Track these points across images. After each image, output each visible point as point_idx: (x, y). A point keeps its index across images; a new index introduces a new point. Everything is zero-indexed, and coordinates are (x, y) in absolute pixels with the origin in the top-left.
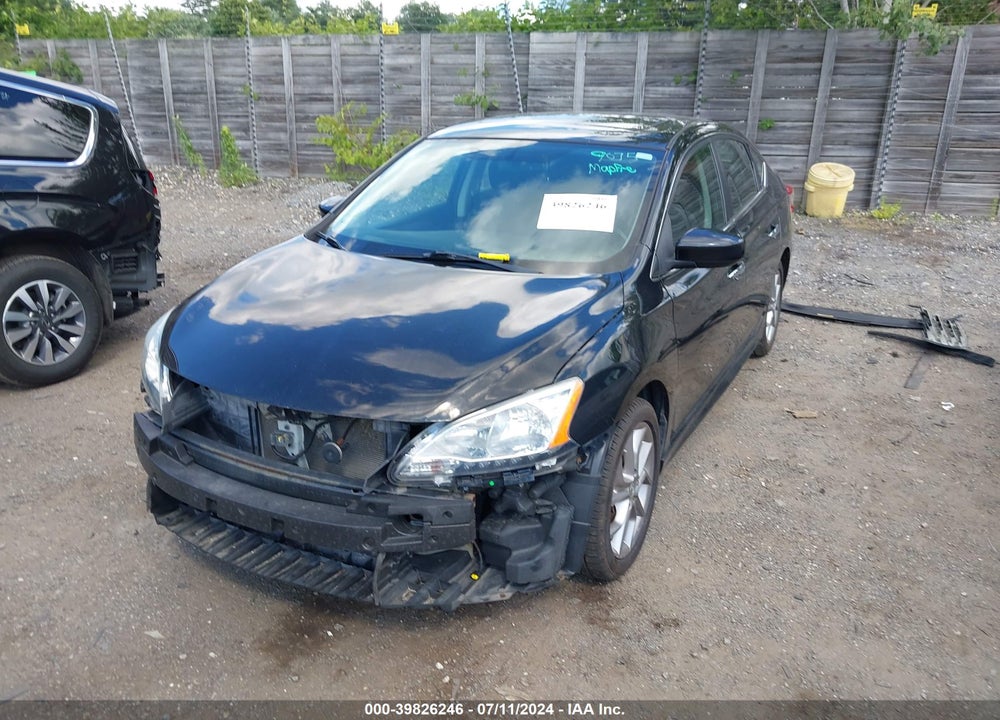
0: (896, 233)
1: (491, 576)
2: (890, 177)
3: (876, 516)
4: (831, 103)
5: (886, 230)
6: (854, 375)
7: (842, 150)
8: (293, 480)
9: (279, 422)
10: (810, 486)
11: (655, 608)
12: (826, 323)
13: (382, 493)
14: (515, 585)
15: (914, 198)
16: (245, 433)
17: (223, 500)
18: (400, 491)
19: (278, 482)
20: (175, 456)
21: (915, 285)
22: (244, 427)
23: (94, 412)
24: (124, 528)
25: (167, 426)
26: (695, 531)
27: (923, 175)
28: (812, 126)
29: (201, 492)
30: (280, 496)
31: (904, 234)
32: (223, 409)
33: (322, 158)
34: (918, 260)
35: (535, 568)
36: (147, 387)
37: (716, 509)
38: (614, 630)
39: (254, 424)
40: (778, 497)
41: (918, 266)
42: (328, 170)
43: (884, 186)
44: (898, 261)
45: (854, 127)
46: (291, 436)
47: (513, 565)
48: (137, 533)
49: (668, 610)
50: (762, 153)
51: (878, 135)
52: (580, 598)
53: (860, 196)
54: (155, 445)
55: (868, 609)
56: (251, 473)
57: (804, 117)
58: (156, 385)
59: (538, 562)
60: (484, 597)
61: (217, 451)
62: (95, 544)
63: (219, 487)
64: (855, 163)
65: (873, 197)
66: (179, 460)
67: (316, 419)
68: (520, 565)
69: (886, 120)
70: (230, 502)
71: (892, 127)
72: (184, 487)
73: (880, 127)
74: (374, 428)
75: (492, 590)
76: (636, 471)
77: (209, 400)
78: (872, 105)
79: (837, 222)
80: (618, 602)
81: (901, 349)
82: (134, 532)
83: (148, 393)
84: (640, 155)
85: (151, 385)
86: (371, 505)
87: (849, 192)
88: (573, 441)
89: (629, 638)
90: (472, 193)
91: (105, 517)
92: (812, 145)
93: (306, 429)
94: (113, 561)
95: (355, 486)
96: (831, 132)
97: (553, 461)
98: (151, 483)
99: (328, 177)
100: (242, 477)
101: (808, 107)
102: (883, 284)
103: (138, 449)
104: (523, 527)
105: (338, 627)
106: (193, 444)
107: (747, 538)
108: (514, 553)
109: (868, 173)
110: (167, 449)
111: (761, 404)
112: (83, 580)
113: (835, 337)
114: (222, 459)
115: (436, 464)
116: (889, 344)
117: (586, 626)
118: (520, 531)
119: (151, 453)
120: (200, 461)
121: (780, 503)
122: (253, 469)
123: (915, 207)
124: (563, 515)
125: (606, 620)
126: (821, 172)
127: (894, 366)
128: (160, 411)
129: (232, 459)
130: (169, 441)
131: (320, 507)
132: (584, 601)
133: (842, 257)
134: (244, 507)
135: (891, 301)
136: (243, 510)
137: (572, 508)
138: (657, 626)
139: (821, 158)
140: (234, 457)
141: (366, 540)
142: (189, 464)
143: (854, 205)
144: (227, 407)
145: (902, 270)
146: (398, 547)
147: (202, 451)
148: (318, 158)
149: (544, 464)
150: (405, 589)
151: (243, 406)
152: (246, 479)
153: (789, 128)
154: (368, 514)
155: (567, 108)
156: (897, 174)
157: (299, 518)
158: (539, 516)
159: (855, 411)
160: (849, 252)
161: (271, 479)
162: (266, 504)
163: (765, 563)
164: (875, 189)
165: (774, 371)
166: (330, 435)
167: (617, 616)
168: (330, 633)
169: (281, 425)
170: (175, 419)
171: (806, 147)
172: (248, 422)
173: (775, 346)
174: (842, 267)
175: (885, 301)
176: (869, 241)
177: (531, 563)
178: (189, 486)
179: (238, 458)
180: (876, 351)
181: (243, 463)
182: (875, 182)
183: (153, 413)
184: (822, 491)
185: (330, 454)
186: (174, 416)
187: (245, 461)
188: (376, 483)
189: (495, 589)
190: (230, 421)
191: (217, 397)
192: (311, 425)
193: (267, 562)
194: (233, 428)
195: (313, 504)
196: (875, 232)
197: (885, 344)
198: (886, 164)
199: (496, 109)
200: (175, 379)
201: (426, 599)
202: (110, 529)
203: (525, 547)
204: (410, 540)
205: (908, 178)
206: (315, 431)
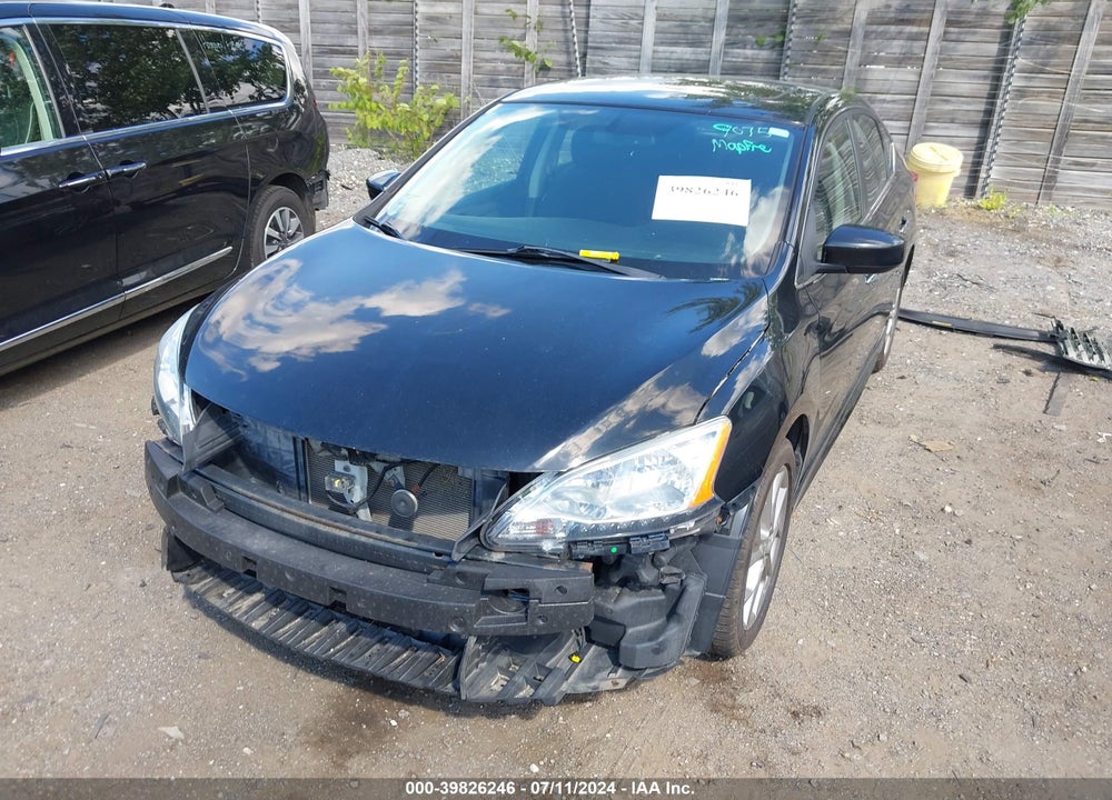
0: (1010, 227)
1: (598, 656)
2: (1003, 162)
3: (1036, 574)
4: (938, 74)
5: (998, 224)
6: (984, 396)
7: (947, 128)
8: (356, 537)
9: (337, 462)
10: (954, 535)
11: (790, 691)
12: (944, 332)
13: (472, 559)
14: (627, 668)
15: (1027, 187)
16: (289, 469)
17: (265, 562)
18: (497, 557)
19: (335, 539)
20: (202, 502)
21: (1038, 288)
22: (288, 462)
23: (84, 426)
24: (127, 577)
25: (189, 462)
26: (825, 590)
27: (1038, 161)
28: (915, 100)
29: (236, 549)
30: (339, 557)
31: (1019, 229)
32: (260, 441)
33: (343, 121)
34: (1039, 260)
35: (657, 651)
36: (159, 408)
37: (848, 564)
38: (744, 721)
39: (301, 460)
40: (917, 548)
41: (1039, 267)
42: (350, 136)
43: (994, 172)
44: (1016, 260)
45: (963, 103)
46: (351, 479)
47: (630, 646)
48: (143, 585)
49: (805, 693)
50: (890, 132)
51: (989, 113)
52: (697, 678)
53: (964, 182)
54: (173, 485)
55: (1043, 695)
56: (299, 525)
57: (907, 90)
58: (175, 408)
59: (661, 644)
60: (592, 684)
61: (256, 496)
62: (92, 598)
63: (260, 543)
64: (962, 145)
65: (980, 184)
66: (205, 505)
67: (384, 461)
68: (638, 646)
69: (1001, 96)
70: (274, 565)
71: (1006, 106)
72: (213, 542)
73: (993, 104)
74: (460, 473)
75: (599, 676)
76: (772, 524)
77: (240, 429)
78: (985, 77)
79: (941, 212)
80: (744, 683)
81: (1034, 365)
82: (140, 583)
83: (161, 416)
84: (774, 131)
85: (165, 408)
86: (461, 575)
87: (956, 178)
88: (717, 498)
89: (763, 731)
90: (548, 170)
91: (103, 563)
92: (914, 122)
93: (371, 472)
94: (115, 621)
95: (437, 549)
96: (936, 107)
97: (691, 524)
98: (167, 533)
99: (350, 143)
100: (287, 530)
101: (914, 78)
102: (1002, 286)
103: (150, 488)
104: (643, 599)
105: (403, 713)
106: (223, 486)
107: (888, 601)
108: (630, 631)
109: (975, 156)
110: (190, 491)
111: (882, 431)
112: (78, 647)
113: (956, 350)
114: (261, 505)
115: (542, 525)
116: (1019, 359)
117: (709, 715)
118: (640, 603)
119: (168, 496)
120: (233, 507)
121: (922, 556)
122: (303, 521)
123: (1026, 198)
124: (695, 588)
125: (733, 707)
126: (926, 153)
127: (1030, 386)
128: (181, 440)
129: (276, 507)
130: (193, 482)
131: (392, 573)
132: (703, 682)
133: (952, 254)
134: (293, 571)
135: (1016, 309)
136: (292, 575)
137: (705, 577)
138: (796, 715)
139: (921, 138)
140: (278, 505)
141: (454, 619)
142: (218, 511)
143: (957, 193)
144: (266, 438)
145: (1021, 271)
146: (494, 629)
147: (235, 495)
148: (338, 120)
149: (681, 526)
150: (493, 676)
151: (286, 437)
152: (292, 532)
153: (888, 102)
154: (457, 585)
155: (634, 70)
156: (1009, 159)
157: (367, 588)
158: (663, 587)
159: (991, 442)
160: (959, 248)
161: (326, 534)
162: (322, 567)
163: (914, 633)
164: (983, 175)
165: (892, 390)
166: (402, 481)
167: (745, 702)
168: (394, 723)
169: (339, 466)
170: (198, 453)
171: (906, 124)
172: (293, 458)
173: (889, 359)
174: (953, 266)
175: (1006, 307)
176: (980, 236)
177: (653, 644)
178: (220, 541)
179: (284, 507)
180: (1006, 368)
181: (289, 512)
182: (984, 167)
183: (170, 443)
184: (969, 542)
185: (403, 504)
186: (197, 450)
187: (292, 510)
188: (466, 548)
189: (605, 673)
190: (269, 455)
191: (253, 427)
192: (377, 467)
193: (316, 634)
194: (272, 464)
195: (383, 568)
196: (986, 226)
197: (1014, 359)
198: (1000, 146)
199: (549, 69)
200: (199, 401)
201: (521, 689)
202: (111, 579)
203: (642, 624)
204: (509, 620)
205: (1021, 164)
206: (383, 474)
